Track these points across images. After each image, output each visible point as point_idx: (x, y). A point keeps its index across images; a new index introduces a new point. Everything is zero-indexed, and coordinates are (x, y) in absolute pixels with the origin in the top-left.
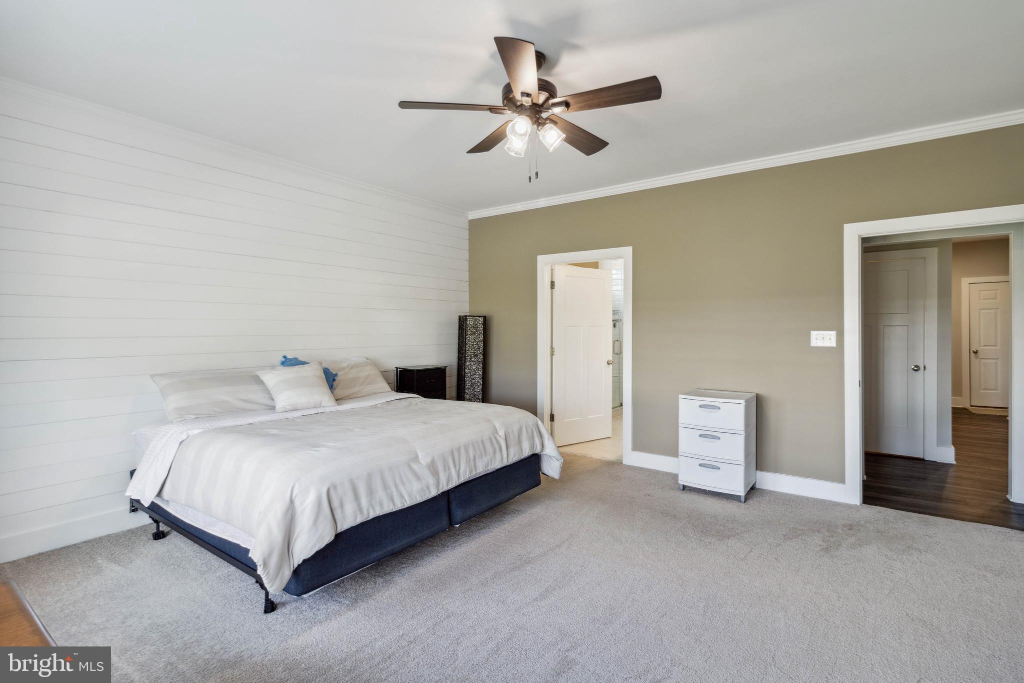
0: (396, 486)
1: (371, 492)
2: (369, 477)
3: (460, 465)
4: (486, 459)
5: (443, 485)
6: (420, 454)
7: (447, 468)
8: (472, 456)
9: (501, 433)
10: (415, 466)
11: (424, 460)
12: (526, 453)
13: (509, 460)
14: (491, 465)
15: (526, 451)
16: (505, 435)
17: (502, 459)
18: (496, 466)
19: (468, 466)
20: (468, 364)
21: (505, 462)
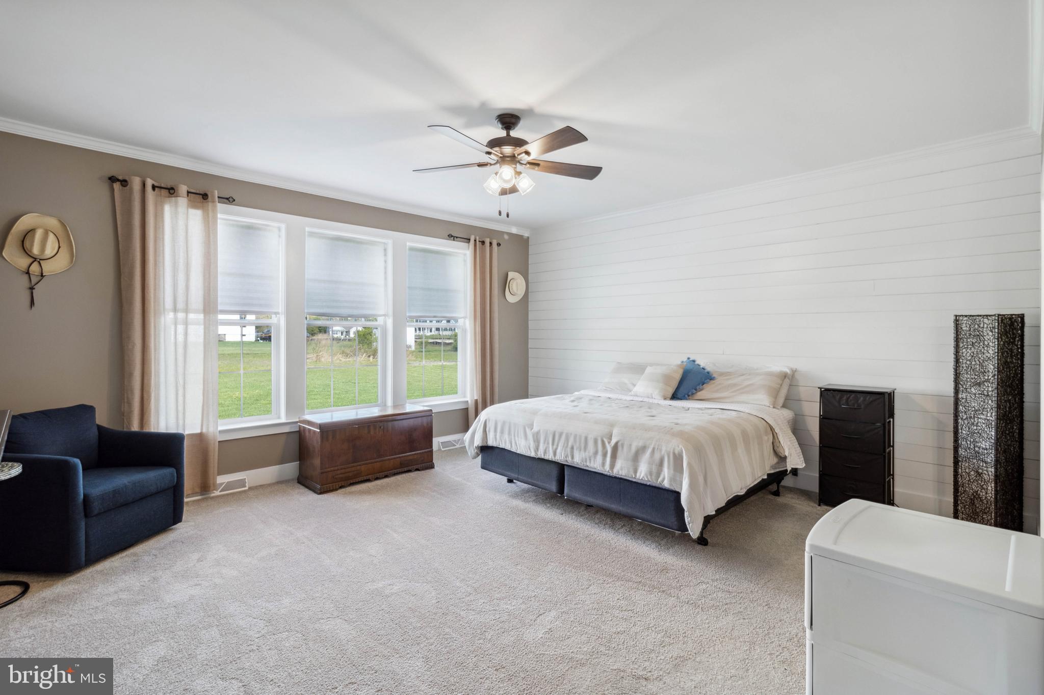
0: (514, 436)
1: (502, 432)
2: (504, 423)
3: (558, 446)
4: (583, 455)
5: (541, 452)
6: (535, 424)
7: (546, 442)
8: (570, 444)
9: (614, 441)
10: (528, 431)
11: (535, 429)
12: (640, 476)
13: (614, 470)
14: (590, 462)
15: (642, 474)
16: (616, 444)
17: (603, 464)
18: (595, 466)
19: (565, 451)
20: (960, 396)
21: (606, 470)
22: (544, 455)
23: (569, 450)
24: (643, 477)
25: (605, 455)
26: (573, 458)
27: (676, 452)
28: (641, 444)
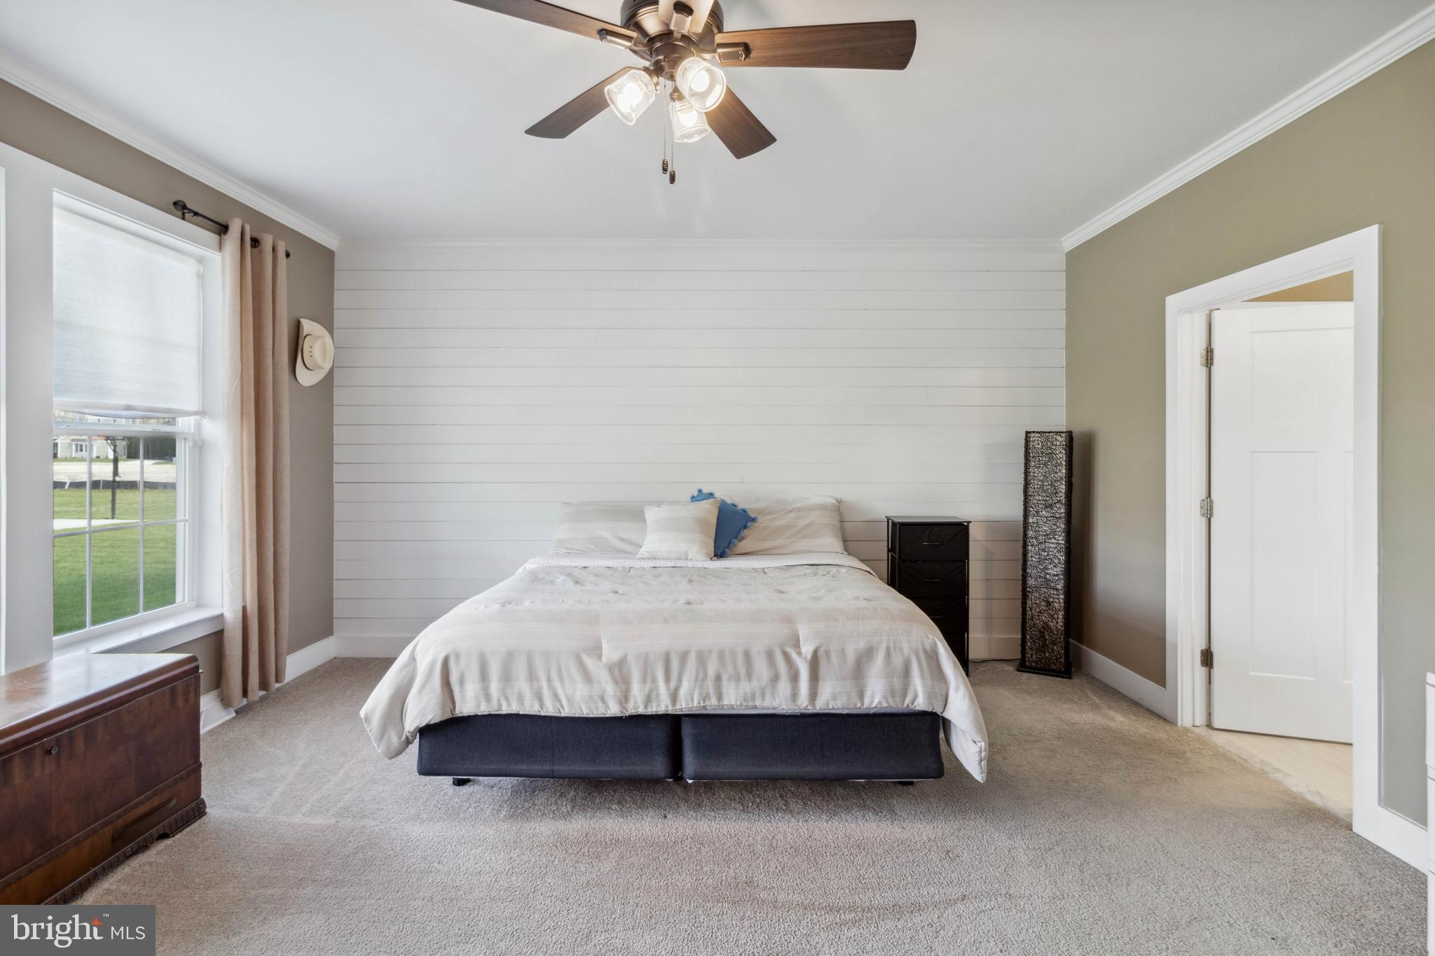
0: (549, 680)
1: (507, 677)
2: (509, 657)
3: (680, 680)
4: (746, 687)
5: (635, 703)
6: (604, 645)
7: (649, 679)
8: (711, 672)
9: (807, 649)
10: (589, 662)
11: (610, 653)
12: (872, 702)
13: (816, 702)
14: (763, 699)
15: (875, 697)
16: (815, 654)
17: (794, 696)
18: (776, 704)
19: (701, 687)
20: (1031, 520)
21: (803, 704)
22: (646, 708)
23: (710, 684)
24: (880, 703)
25: (795, 678)
26: (720, 698)
27: (928, 648)
28: (862, 645)
